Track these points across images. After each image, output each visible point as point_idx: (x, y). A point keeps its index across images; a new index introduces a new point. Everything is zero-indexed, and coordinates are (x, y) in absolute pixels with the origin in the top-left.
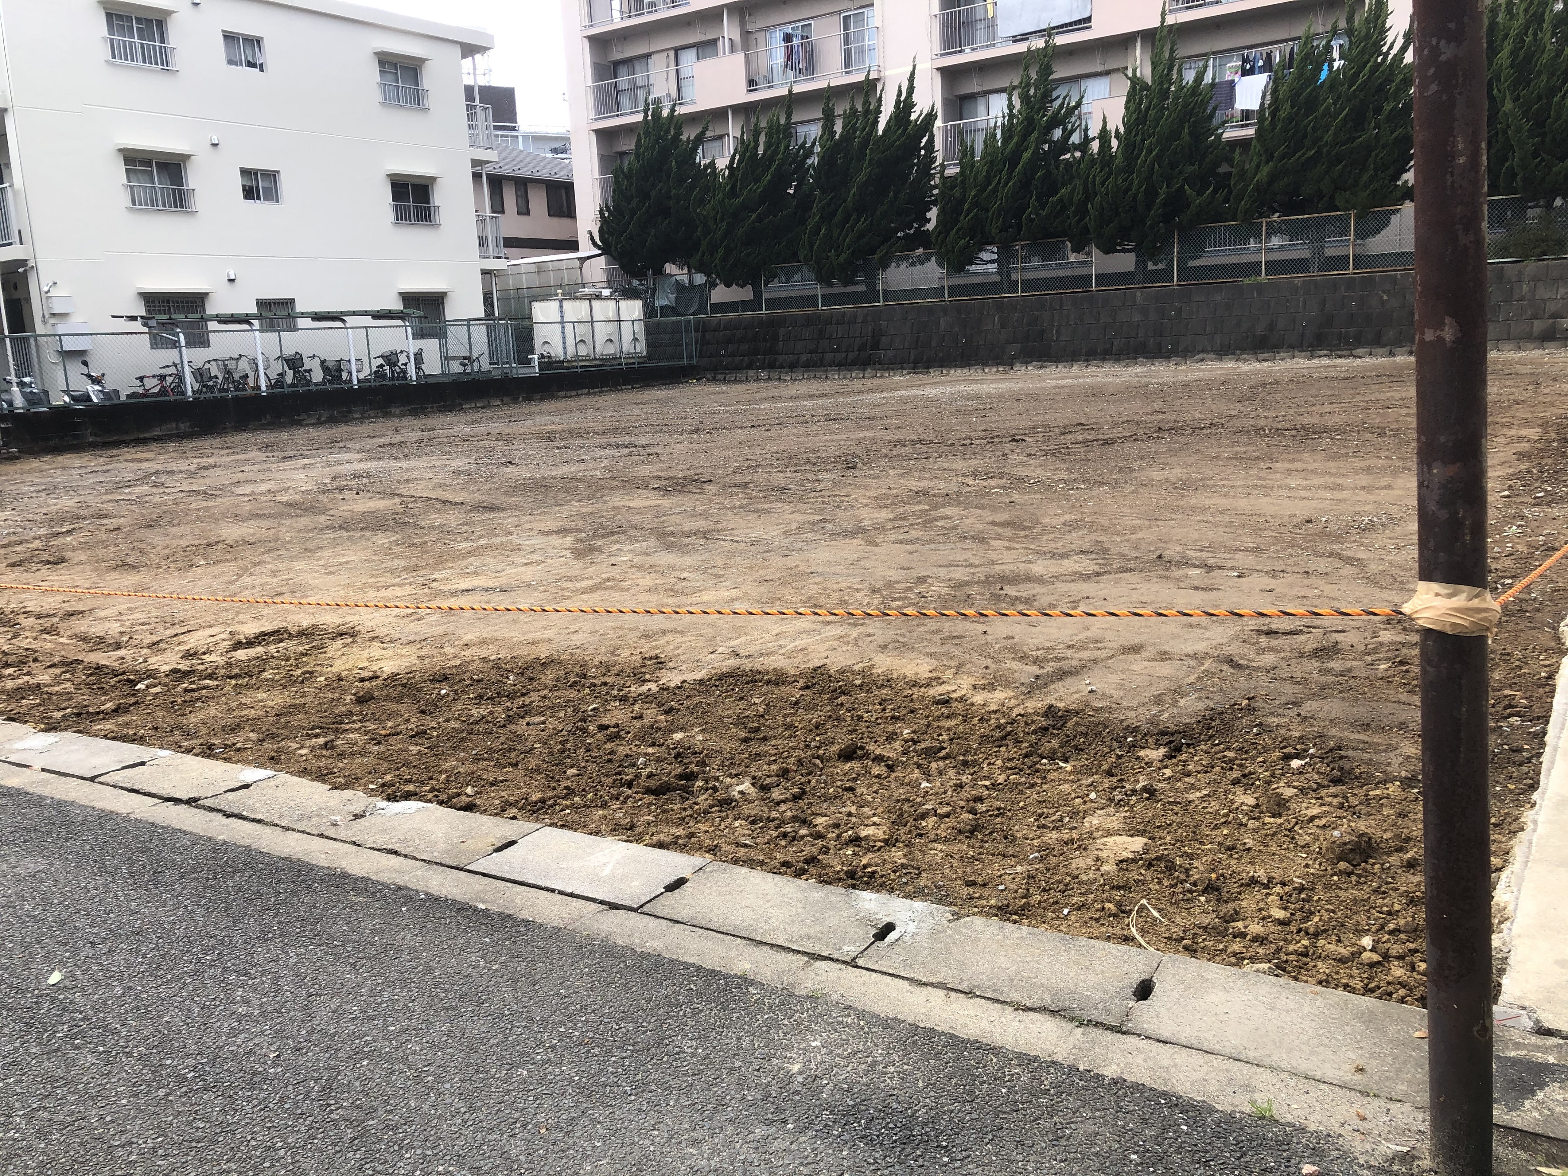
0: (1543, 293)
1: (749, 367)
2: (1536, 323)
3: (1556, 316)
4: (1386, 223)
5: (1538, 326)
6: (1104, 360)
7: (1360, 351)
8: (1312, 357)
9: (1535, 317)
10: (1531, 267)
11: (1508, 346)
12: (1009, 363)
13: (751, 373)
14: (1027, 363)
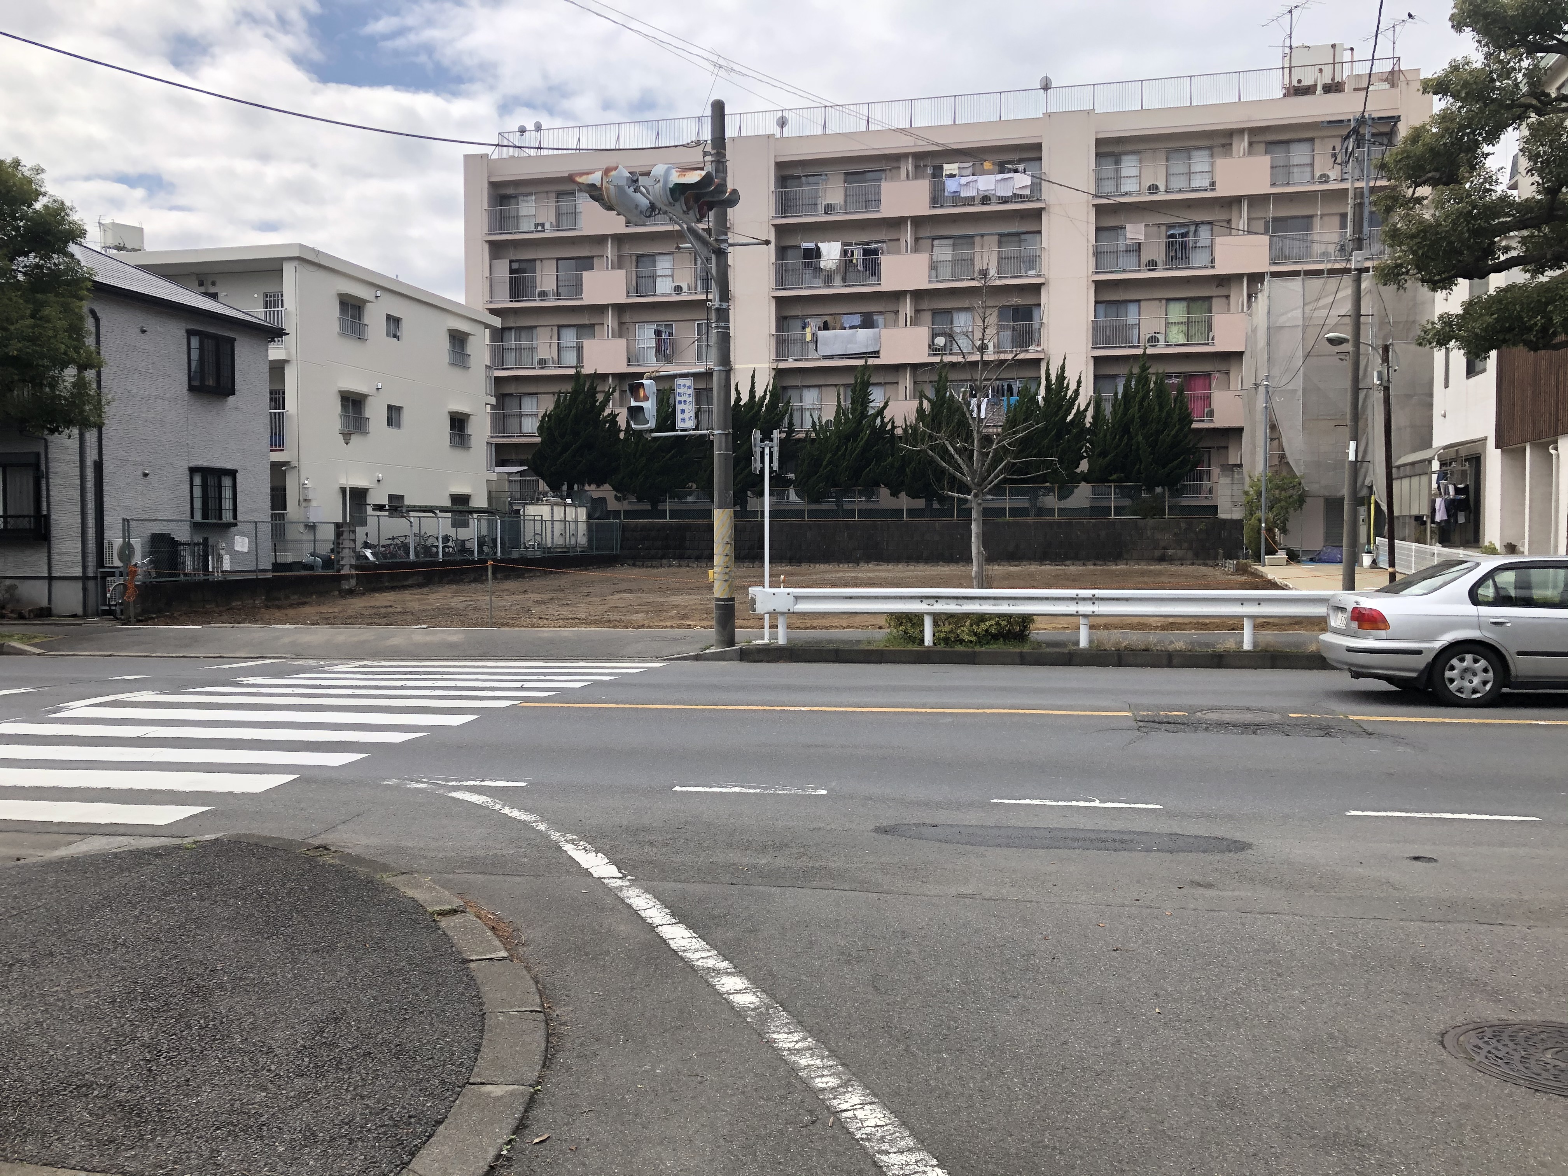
0: (1158, 536)
1: (662, 558)
2: (1156, 551)
3: (1165, 548)
4: (1072, 492)
5: (1157, 553)
6: (918, 562)
7: (1068, 562)
8: (1041, 565)
9: (1155, 548)
10: (1150, 522)
11: (1143, 563)
12: (857, 562)
13: (665, 561)
14: (868, 562)
